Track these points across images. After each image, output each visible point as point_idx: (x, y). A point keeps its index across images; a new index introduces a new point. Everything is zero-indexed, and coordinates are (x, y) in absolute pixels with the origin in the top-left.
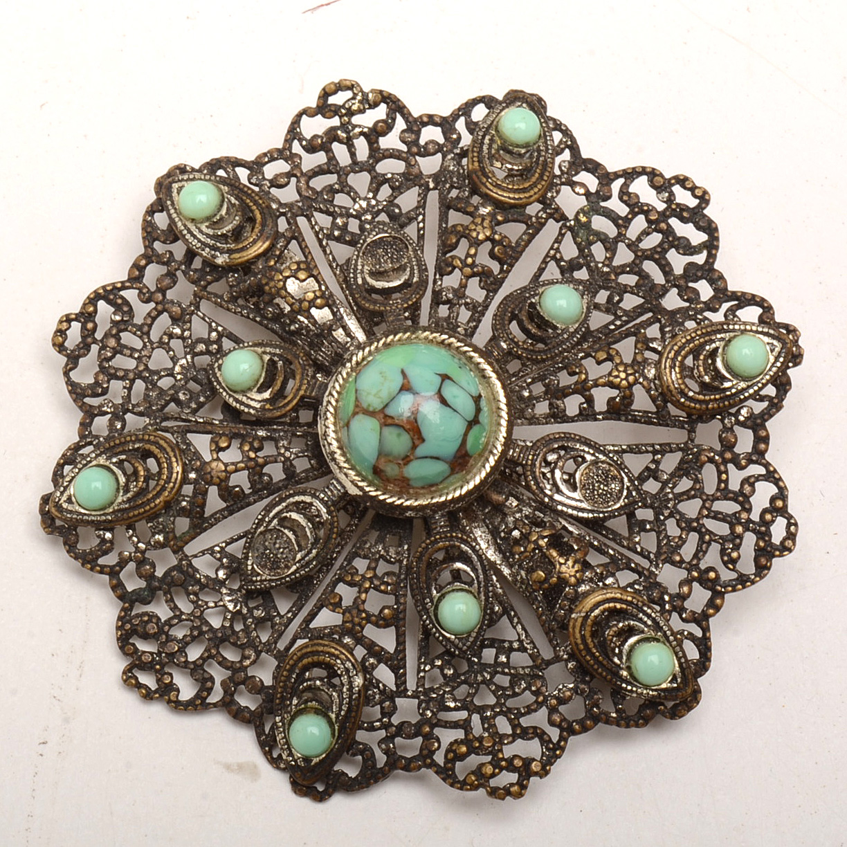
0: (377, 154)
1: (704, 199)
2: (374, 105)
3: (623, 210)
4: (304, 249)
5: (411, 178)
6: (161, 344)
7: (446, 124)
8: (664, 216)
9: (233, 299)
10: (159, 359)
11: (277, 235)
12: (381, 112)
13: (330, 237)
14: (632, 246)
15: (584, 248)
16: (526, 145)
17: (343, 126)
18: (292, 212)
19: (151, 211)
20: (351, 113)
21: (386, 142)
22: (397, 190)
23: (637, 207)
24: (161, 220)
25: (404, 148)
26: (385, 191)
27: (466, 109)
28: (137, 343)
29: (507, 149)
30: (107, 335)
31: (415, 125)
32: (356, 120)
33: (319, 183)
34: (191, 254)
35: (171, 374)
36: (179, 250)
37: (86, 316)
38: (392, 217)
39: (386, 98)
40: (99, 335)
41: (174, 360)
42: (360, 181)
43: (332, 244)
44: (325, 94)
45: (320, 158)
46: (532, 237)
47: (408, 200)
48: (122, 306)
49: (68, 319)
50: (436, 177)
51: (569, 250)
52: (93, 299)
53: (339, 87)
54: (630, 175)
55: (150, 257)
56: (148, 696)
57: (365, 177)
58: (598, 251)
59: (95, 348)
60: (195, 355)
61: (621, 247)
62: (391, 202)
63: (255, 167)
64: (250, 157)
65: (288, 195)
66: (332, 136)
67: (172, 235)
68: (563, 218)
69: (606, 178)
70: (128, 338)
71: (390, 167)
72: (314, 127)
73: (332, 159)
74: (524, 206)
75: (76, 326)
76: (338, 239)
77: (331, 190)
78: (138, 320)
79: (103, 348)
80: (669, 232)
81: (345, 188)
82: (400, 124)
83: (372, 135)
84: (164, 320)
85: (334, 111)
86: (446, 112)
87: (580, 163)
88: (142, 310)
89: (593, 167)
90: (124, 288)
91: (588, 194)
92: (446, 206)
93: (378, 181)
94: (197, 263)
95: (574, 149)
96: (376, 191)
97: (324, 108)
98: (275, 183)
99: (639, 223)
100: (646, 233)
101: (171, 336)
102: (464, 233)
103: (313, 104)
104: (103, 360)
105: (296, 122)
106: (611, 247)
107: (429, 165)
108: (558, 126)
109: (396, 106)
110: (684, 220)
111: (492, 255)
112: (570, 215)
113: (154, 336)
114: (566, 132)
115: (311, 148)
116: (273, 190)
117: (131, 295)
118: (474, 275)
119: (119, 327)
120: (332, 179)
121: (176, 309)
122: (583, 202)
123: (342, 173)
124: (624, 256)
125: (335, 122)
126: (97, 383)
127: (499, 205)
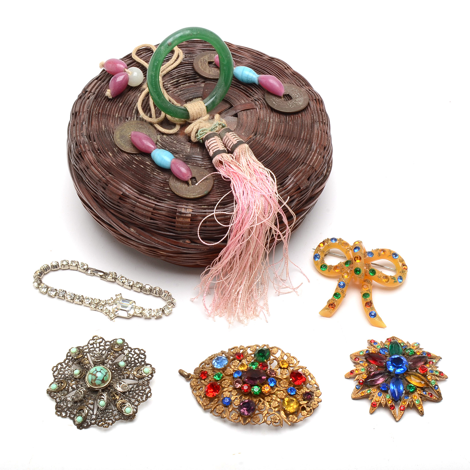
0: (100, 346)
1: (145, 352)
2: (100, 339)
3: (133, 353)
4: (87, 356)
5: (105, 349)
6: (67, 370)
7: (110, 342)
8: (139, 354)
9: (77, 364)
10: (66, 372)
11: (84, 355)
12: (101, 340)
13: (92, 356)
14: (134, 358)
15: (128, 358)
16: (120, 344)
17: (95, 342)
18: (87, 352)
19: (68, 353)
20: (97, 340)
21: (101, 344)
22: (103, 351)
23: (135, 353)
24: (69, 354)
25: (104, 345)
26: (101, 351)
27: (113, 340)
28: (63, 370)
29: (117, 344)
30: (60, 369)
31: (106, 342)
32: (97, 341)
33: (91, 349)
34: (72, 358)
35: (68, 374)
36: (71, 358)
37: (57, 366)
38: (101, 354)
39: (101, 338)
40: (58, 369)
41: (68, 372)
42: (97, 349)
43: (92, 357)
44: (93, 337)
45: (92, 346)
46: (119, 356)
47: (104, 352)
48: (62, 365)
49: (54, 367)
50: (107, 349)
51: (125, 359)
52: (58, 364)
53: (95, 336)
54: (135, 349)
55: (67, 359)
56: (58, 415)
57: (98, 349)
58: (129, 359)
59: (57, 371)
60: (71, 372)
61: (133, 358)
62: (102, 352)
63: (83, 347)
64: (82, 346)
65: (87, 350)
66: (94, 343)
67: (70, 356)
68: (124, 354)
69: (132, 349)
70: (62, 369)
71: (102, 348)
72: (92, 342)
73: (94, 346)
74: (119, 351)
75: (55, 368)
76: (93, 357)
77: (93, 350)
78: (64, 367)
79: (59, 370)
80: (139, 356)
81: (95, 350)
82: (104, 342)
83: (100, 343)
84: (68, 367)
85: (94, 340)
86: (110, 341)
87: (128, 347)
88: (64, 366)
89: (130, 348)
90: (63, 363)
91: (129, 351)
92: (108, 352)
93: (100, 350)
94: (73, 359)
95: (128, 346)
96: (100, 351)
97: (93, 339)
98: (85, 349)
99: (136, 355)
100: (136, 356)
101: (68, 369)
102: (109, 354)
103: (92, 339)
104: (58, 372)
105: (89, 341)
106: (131, 358)
107: (107, 347)
108: (126, 343)
109: (103, 339)
110: (142, 355)
111: (113, 357)
112: (126, 353)
113: (66, 369)
114: (127, 344)
115: (91, 345)
116: (85, 350)
117: (63, 364)
118: (110, 360)
119: (61, 368)
120: (93, 349)
121: (69, 366)
122: (128, 352)
123: (95, 348)
124: (133, 359)
125: (94, 341)
126: (57, 375)
127: (115, 351)
